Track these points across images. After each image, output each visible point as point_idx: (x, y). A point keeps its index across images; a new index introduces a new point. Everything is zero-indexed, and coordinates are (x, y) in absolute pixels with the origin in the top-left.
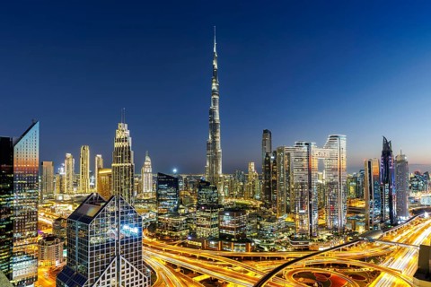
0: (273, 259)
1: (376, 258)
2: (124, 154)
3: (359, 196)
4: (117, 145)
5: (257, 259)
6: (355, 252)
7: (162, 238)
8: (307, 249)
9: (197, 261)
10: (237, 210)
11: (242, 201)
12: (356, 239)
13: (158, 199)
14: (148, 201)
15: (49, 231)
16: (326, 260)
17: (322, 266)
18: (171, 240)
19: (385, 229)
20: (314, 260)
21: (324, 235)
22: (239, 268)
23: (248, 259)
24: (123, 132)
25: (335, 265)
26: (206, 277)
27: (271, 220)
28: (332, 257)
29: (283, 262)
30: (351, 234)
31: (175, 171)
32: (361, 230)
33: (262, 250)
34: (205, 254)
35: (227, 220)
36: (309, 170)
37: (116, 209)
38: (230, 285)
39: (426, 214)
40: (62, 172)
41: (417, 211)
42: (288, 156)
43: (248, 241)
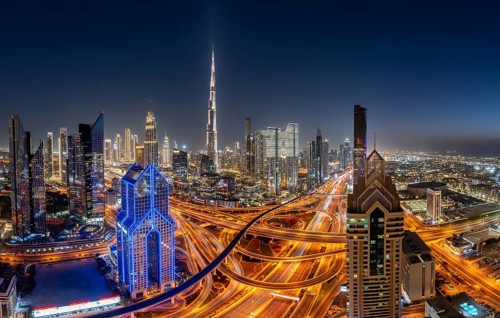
0: (253, 211)
1: (314, 204)
2: (149, 135)
3: (303, 166)
4: (147, 127)
5: (242, 212)
6: (302, 203)
7: (177, 196)
8: (274, 204)
9: (202, 214)
10: (228, 178)
11: (230, 171)
13: (174, 169)
14: (167, 170)
15: (110, 187)
16: (286, 210)
17: (284, 213)
18: (183, 198)
19: (318, 187)
20: (279, 210)
21: (285, 193)
22: (231, 219)
23: (236, 212)
24: (150, 119)
25: (291, 212)
26: (208, 224)
27: (251, 184)
28: (290, 206)
29: (260, 213)
30: (300, 190)
31: (184, 147)
32: (305, 188)
33: (245, 206)
34: (207, 209)
35: (222, 184)
36: (277, 147)
37: (151, 175)
38: (225, 230)
39: (336, 175)
40: (116, 148)
41: (332, 174)
42: (262, 137)
43: (236, 200)
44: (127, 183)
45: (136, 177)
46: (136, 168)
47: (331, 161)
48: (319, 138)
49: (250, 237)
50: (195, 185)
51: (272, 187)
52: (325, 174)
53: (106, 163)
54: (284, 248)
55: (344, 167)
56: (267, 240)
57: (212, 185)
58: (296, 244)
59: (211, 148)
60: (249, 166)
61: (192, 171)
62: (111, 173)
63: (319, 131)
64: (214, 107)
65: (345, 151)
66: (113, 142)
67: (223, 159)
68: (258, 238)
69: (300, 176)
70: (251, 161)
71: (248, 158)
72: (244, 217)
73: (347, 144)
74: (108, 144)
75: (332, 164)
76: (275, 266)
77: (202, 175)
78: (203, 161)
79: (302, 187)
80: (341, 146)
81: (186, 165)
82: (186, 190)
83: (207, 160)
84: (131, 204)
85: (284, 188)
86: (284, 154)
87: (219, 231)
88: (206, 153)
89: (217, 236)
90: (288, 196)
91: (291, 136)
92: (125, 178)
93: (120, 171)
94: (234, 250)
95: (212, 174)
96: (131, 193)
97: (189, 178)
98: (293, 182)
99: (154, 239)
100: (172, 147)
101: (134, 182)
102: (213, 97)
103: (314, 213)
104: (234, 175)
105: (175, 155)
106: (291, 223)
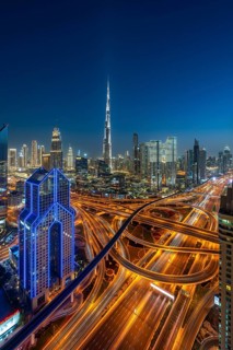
0: (139, 202)
1: (190, 201)
2: (55, 146)
3: (182, 170)
4: (53, 140)
5: (130, 203)
6: (180, 199)
7: (79, 192)
8: (156, 197)
9: (98, 205)
10: (119, 177)
11: (121, 172)
12: (180, 191)
13: (77, 172)
14: (71, 172)
15: (14, 189)
16: (166, 203)
17: (164, 205)
18: (83, 193)
19: (195, 186)
20: (160, 202)
21: (165, 189)
22: (121, 208)
23: (125, 202)
24: (55, 133)
25: (170, 205)
26: (103, 213)
27: (137, 182)
28: (170, 200)
29: (144, 204)
30: (178, 188)
31: (85, 155)
32: (183, 186)
33: (133, 198)
34: (103, 200)
35: (115, 181)
36: (158, 155)
37: (55, 176)
38: (116, 217)
39: (214, 179)
40: (21, 155)
41: (210, 177)
42: (146, 147)
43: (126, 193)
44: (31, 185)
45: (40, 179)
46: (40, 172)
47: (209, 166)
48: (196, 147)
49: (135, 223)
50: (93, 182)
51: (154, 184)
52: (203, 177)
53: (10, 168)
54: (163, 236)
55: (224, 172)
56: (149, 227)
57: (107, 182)
58: (173, 233)
59: (106, 155)
60: (136, 168)
61: (91, 172)
62: (16, 177)
63: (196, 142)
64: (109, 126)
65: (225, 158)
66: (18, 151)
67: (116, 163)
68: (142, 225)
69: (178, 177)
70: (137, 165)
71: (136, 162)
72: (131, 207)
73: (226, 151)
74: (12, 153)
75: (211, 168)
76: (155, 253)
77: (99, 175)
78: (100, 164)
79: (180, 185)
80: (220, 154)
81: (86, 168)
82: (86, 186)
83: (103, 164)
84: (35, 201)
85: (164, 186)
86: (164, 159)
87: (112, 218)
88: (102, 159)
89: (110, 222)
90: (167, 192)
91: (170, 147)
92: (30, 180)
93: (26, 175)
94: (123, 235)
95: (107, 174)
96: (36, 192)
97: (89, 177)
98: (172, 181)
99: (56, 229)
100: (75, 155)
101: (38, 182)
102: (108, 119)
103: (191, 209)
104: (124, 175)
105: (77, 161)
106: (170, 215)
